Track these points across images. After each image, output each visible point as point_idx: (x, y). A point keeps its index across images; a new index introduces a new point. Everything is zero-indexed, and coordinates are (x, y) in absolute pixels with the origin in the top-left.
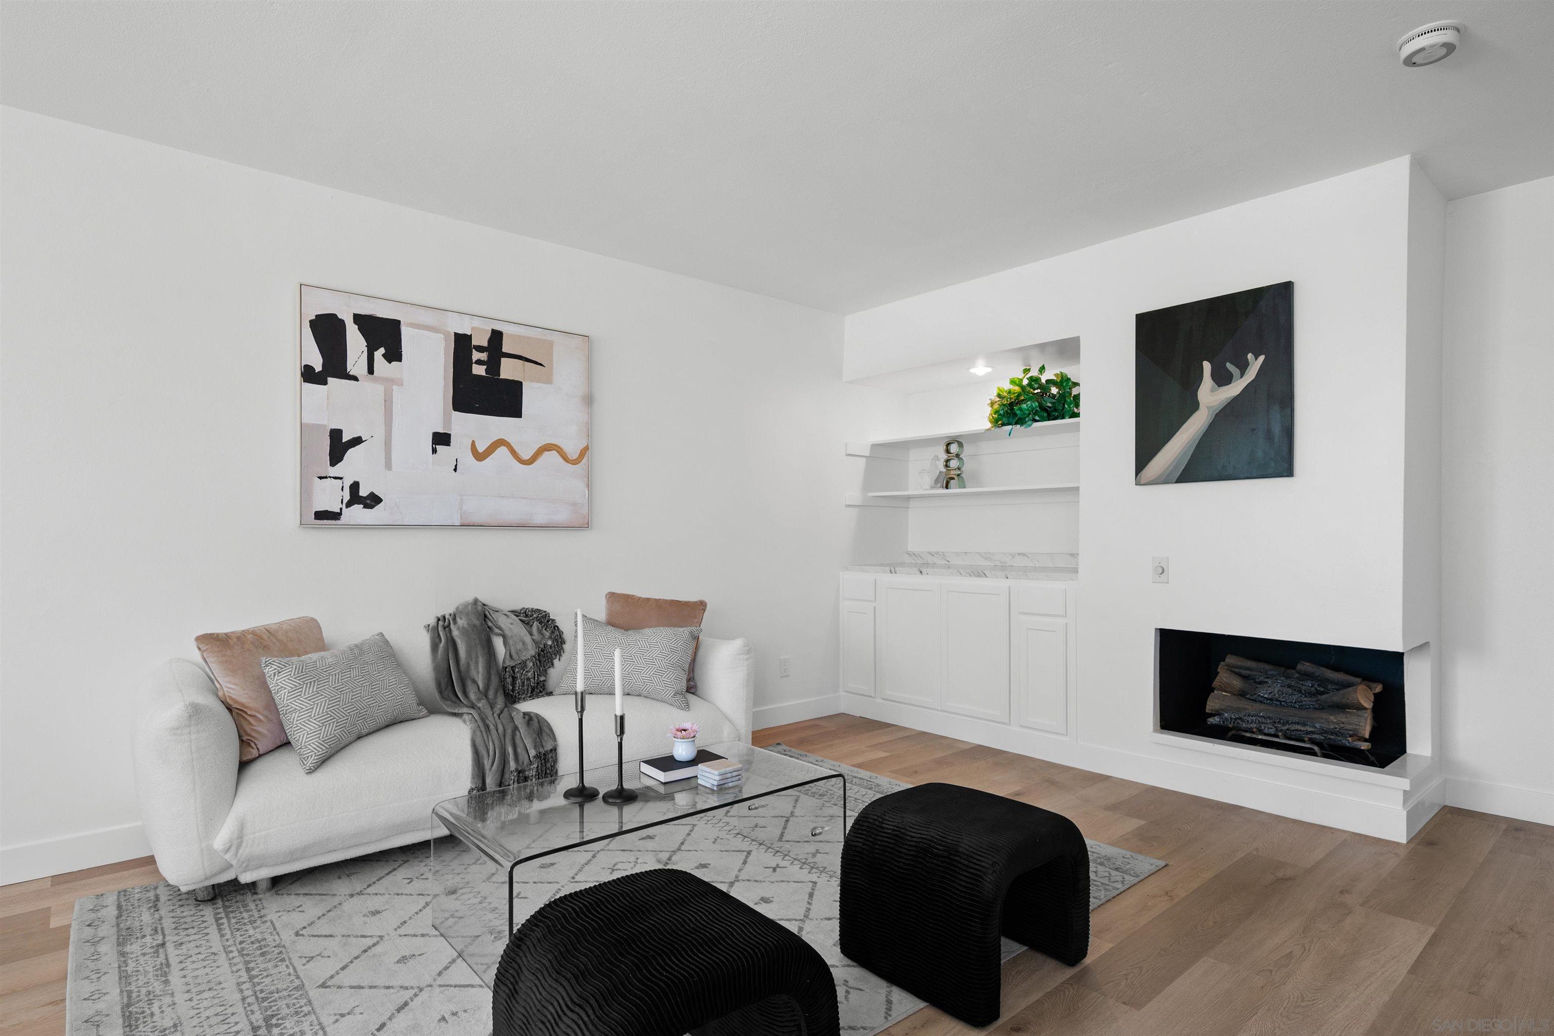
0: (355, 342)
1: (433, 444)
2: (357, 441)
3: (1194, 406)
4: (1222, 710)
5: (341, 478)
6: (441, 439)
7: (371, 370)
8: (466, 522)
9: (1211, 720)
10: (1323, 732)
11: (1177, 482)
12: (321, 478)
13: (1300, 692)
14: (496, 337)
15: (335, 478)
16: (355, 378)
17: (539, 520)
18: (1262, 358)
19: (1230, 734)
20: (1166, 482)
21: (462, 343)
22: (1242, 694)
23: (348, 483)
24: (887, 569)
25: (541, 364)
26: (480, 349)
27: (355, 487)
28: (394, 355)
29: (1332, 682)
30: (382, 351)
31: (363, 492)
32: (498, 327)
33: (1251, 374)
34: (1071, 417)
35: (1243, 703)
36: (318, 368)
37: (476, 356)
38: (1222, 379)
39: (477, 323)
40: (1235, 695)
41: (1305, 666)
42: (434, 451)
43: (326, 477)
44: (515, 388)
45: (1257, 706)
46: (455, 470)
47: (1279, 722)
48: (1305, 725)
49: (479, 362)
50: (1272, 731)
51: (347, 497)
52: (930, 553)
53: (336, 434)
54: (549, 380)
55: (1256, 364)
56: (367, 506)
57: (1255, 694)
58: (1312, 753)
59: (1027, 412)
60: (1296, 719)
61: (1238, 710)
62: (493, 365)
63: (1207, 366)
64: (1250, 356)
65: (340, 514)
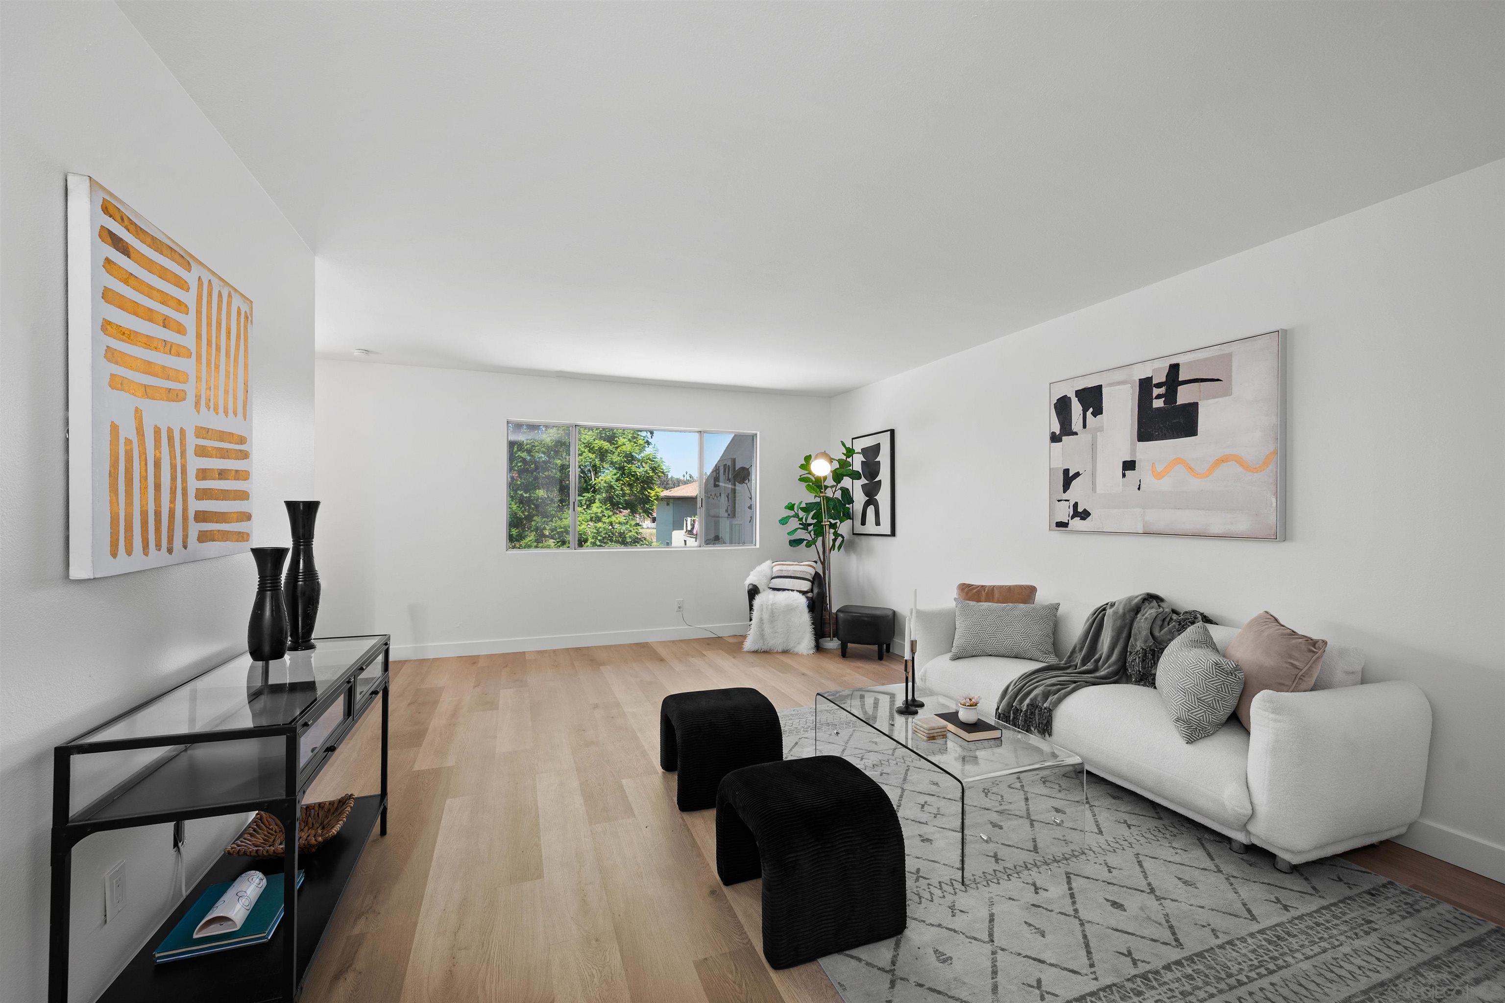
0: (1076, 408)
1: (1123, 470)
2: (1077, 475)
5: (1068, 501)
6: (1129, 465)
7: (1085, 426)
8: (1147, 531)
12: (1059, 501)
14: (1174, 369)
15: (1066, 500)
16: (1076, 434)
21: (1145, 385)
23: (1072, 503)
25: (1218, 380)
26: (1159, 385)
27: (1076, 505)
28: (1098, 411)
30: (1091, 410)
31: (1080, 510)
32: (1174, 361)
36: (1058, 433)
37: (1156, 392)
39: (1157, 364)
42: (1124, 475)
43: (1061, 500)
44: (1191, 410)
46: (1139, 489)
49: (1159, 397)
51: (1071, 513)
53: (1066, 472)
54: (1227, 392)
56: (1083, 519)
62: (1170, 395)
65: (1068, 524)
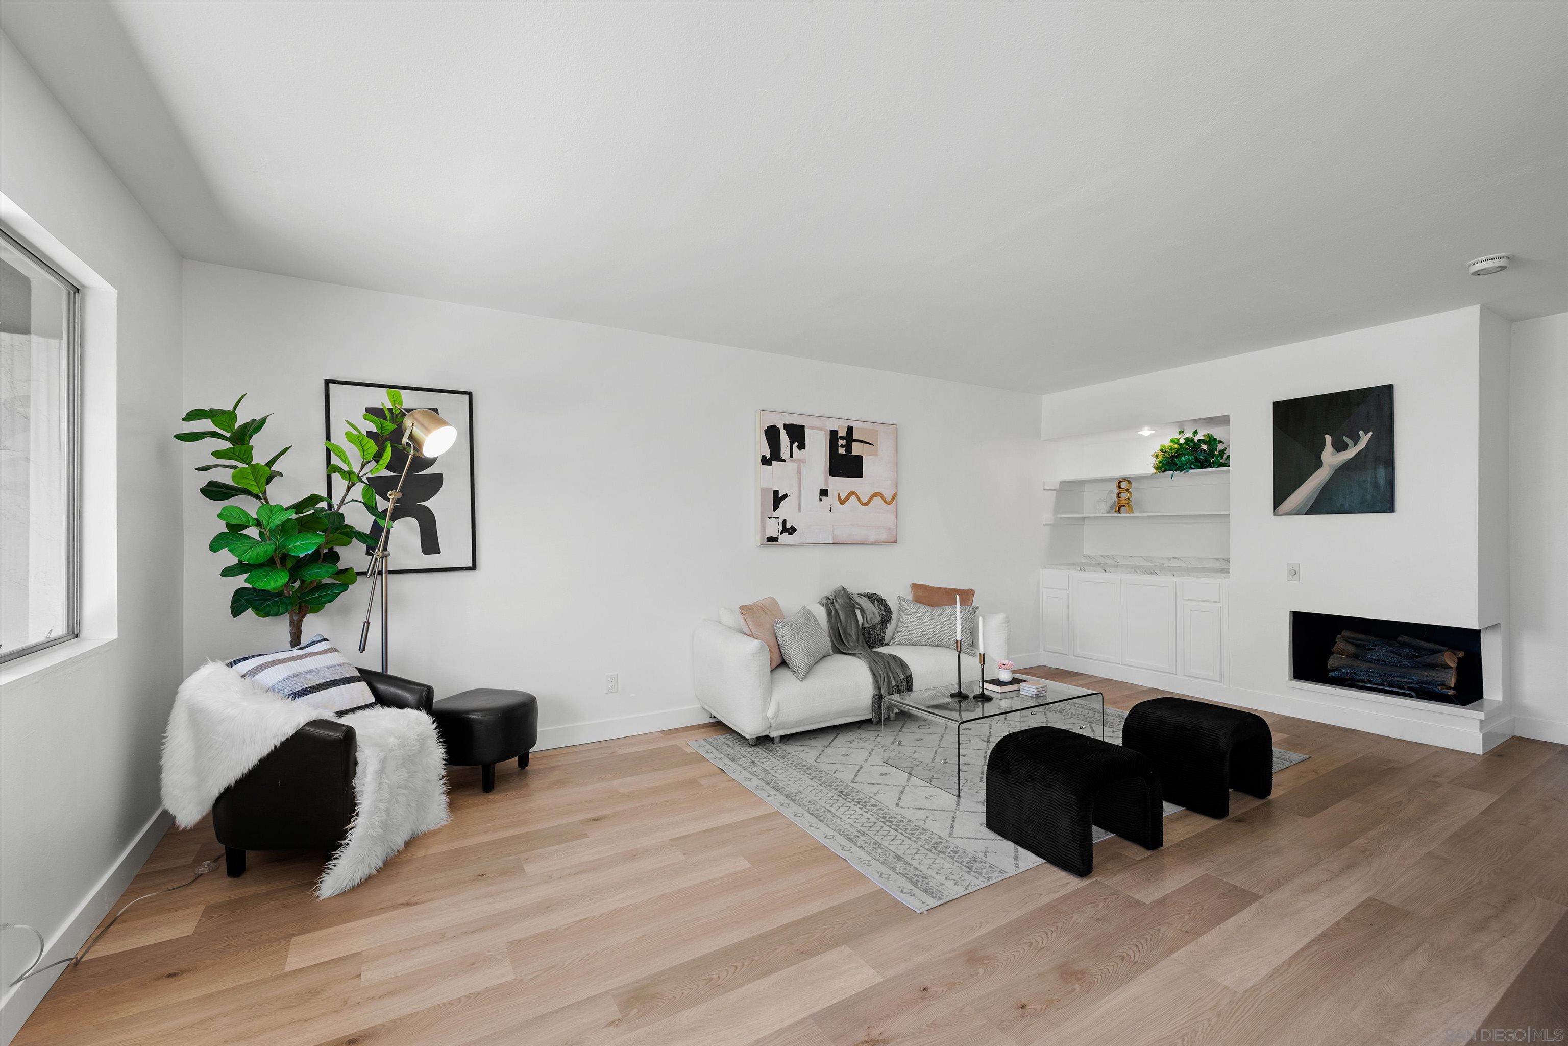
0: (784, 439)
1: (820, 496)
2: (785, 496)
3: (1319, 465)
4: (1340, 667)
5: (778, 518)
6: (824, 493)
7: (791, 456)
8: (837, 541)
9: (1331, 674)
10: (1418, 682)
11: (1306, 514)
12: (769, 518)
13: (1400, 655)
14: (850, 429)
15: (776, 518)
16: (784, 461)
17: (872, 539)
18: (1370, 434)
19: (1347, 683)
20: (1298, 513)
21: (834, 434)
22: (1355, 657)
23: (781, 520)
24: (1078, 568)
25: (872, 445)
26: (842, 438)
27: (784, 522)
28: (802, 446)
29: (1425, 649)
30: (796, 444)
31: (788, 526)
32: (850, 425)
33: (1362, 444)
34: (1219, 466)
35: (1356, 663)
36: (768, 457)
37: (841, 442)
38: (1340, 447)
39: (841, 423)
40: (1349, 657)
41: (1404, 638)
42: (821, 500)
43: (771, 518)
44: (859, 459)
45: (1368, 664)
46: (830, 511)
47: (1384, 676)
48: (1404, 677)
49: (842, 446)
50: (1379, 681)
51: (781, 529)
52: (1102, 556)
53: (776, 493)
54: (876, 454)
55: (1365, 438)
56: (790, 534)
57: (1365, 657)
58: (1411, 696)
59: (1185, 463)
60: (1398, 674)
61: (1353, 667)
62: (848, 447)
63: (1328, 438)
64: (1361, 432)
65: (778, 538)
